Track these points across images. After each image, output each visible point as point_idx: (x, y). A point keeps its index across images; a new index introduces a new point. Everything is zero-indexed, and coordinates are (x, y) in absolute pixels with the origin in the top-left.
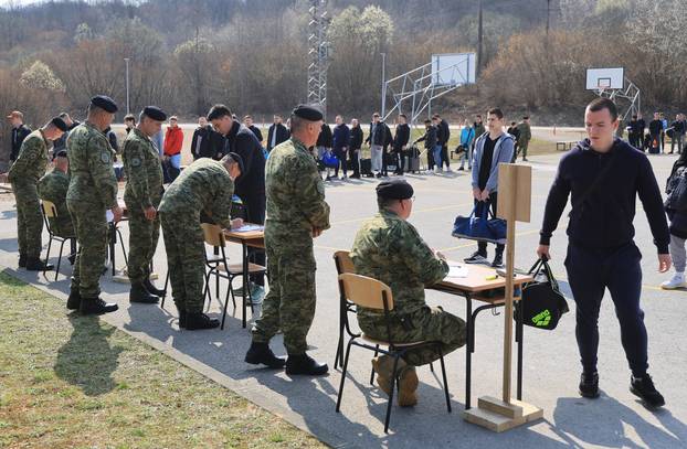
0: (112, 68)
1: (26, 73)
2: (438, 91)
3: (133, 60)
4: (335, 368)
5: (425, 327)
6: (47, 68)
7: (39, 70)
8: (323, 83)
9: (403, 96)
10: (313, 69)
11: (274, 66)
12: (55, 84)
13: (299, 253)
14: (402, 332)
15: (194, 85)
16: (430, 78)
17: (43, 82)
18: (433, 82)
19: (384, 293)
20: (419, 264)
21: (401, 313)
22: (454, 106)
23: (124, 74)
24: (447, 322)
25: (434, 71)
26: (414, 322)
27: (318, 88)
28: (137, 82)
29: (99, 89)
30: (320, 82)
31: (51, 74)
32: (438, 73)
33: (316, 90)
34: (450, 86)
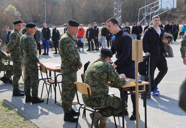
0: (40, 7)
1: (6, 9)
2: (161, 12)
3: (48, 3)
4: (83, 117)
5: (106, 102)
6: (14, 7)
7: (11, 8)
8: (120, 10)
9: (146, 14)
10: (116, 4)
11: (102, 4)
12: (17, 13)
13: (67, 73)
14: (97, 104)
15: (71, 12)
16: (158, 6)
17: (13, 13)
18: (159, 8)
19: (88, 88)
20: (114, 79)
21: (97, 96)
22: (175, 17)
23: (44, 9)
24: (115, 100)
25: (160, 3)
26: (101, 100)
27: (118, 12)
28: (49, 12)
29: (35, 15)
30: (118, 9)
31: (15, 9)
32: (161, 4)
33: (117, 13)
34: (166, 9)
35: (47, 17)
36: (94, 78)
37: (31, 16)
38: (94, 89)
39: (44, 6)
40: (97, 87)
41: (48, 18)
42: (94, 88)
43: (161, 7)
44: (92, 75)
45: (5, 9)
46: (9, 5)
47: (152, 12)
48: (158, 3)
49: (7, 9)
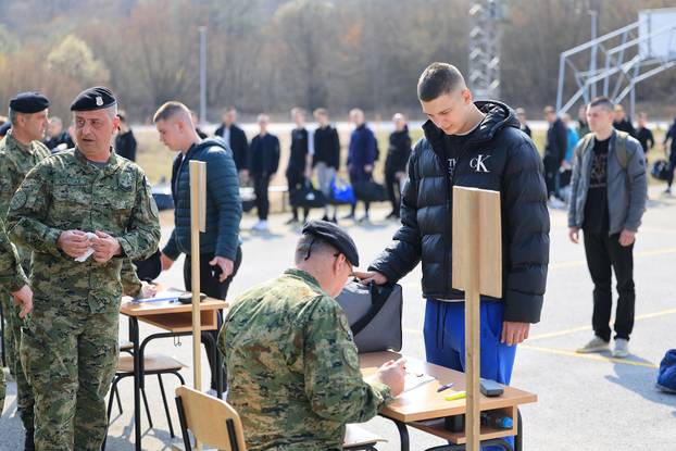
0: (182, 42)
2: (647, 69)
3: (213, 30)
7: (72, 50)
8: (492, 57)
12: (92, 70)
15: (303, 64)
16: (637, 46)
17: (77, 67)
18: (642, 55)
19: (230, 424)
25: (643, 35)
27: (484, 66)
28: (219, 64)
29: (162, 75)
30: (487, 56)
31: (88, 54)
32: (649, 39)
33: (483, 68)
34: (666, 60)
35: (208, 84)
36: (266, 376)
37: (148, 78)
38: (269, 425)
39: (198, 40)
40: (283, 414)
41: (214, 86)
42: (271, 420)
43: (650, 50)
44: (257, 359)
45: (48, 52)
46: (64, 37)
47: (612, 66)
48: (635, 33)
49: (56, 54)
